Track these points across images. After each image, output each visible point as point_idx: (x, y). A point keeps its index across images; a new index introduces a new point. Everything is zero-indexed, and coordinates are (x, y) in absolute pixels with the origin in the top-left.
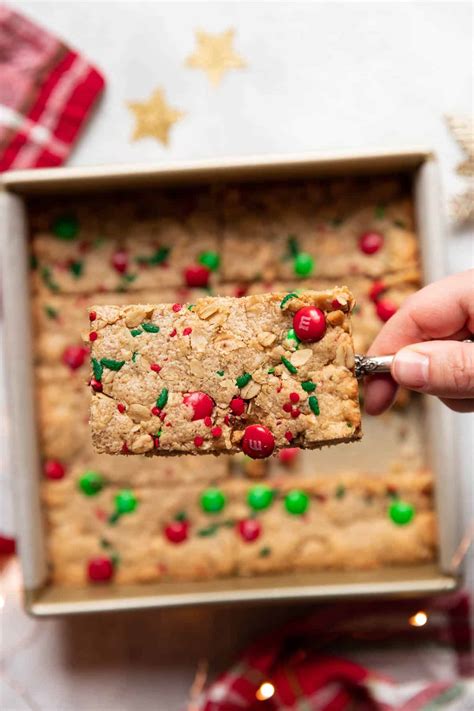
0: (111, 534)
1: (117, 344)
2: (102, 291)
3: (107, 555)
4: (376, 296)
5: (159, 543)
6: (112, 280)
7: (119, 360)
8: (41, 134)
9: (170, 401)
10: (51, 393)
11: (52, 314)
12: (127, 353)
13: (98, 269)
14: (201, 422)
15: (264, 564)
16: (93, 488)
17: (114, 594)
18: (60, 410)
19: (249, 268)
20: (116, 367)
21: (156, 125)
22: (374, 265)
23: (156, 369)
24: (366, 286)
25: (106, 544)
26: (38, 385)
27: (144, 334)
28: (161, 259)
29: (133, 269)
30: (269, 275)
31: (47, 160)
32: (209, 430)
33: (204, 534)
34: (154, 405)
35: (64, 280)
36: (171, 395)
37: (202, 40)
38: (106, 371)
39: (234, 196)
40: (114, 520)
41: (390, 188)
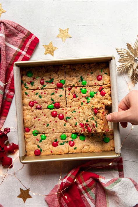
0: (40, 144)
1: (70, 115)
2: (38, 88)
3: (39, 149)
4: (101, 90)
5: (51, 146)
6: (40, 86)
7: (70, 117)
8: (24, 53)
9: (77, 124)
10: (26, 112)
11: (26, 94)
12: (71, 116)
13: (37, 84)
14: (82, 128)
15: (75, 151)
16: (36, 134)
17: (41, 158)
18: (28, 116)
19: (72, 84)
20: (69, 118)
21: (50, 50)
22: (100, 83)
23: (75, 119)
24: (98, 87)
25: (39, 146)
26: (23, 110)
27: (74, 113)
28: (51, 81)
29: (45, 83)
30: (76, 85)
31: (25, 58)
32: (83, 129)
33: (61, 144)
34: (75, 125)
35: (29, 86)
36: (77, 123)
37: (61, 31)
38: (68, 119)
39: (68, 67)
40: (41, 141)
41: (104, 65)
